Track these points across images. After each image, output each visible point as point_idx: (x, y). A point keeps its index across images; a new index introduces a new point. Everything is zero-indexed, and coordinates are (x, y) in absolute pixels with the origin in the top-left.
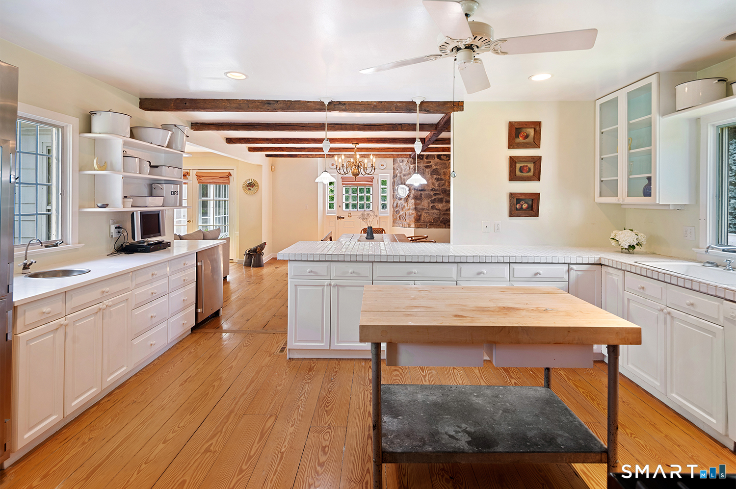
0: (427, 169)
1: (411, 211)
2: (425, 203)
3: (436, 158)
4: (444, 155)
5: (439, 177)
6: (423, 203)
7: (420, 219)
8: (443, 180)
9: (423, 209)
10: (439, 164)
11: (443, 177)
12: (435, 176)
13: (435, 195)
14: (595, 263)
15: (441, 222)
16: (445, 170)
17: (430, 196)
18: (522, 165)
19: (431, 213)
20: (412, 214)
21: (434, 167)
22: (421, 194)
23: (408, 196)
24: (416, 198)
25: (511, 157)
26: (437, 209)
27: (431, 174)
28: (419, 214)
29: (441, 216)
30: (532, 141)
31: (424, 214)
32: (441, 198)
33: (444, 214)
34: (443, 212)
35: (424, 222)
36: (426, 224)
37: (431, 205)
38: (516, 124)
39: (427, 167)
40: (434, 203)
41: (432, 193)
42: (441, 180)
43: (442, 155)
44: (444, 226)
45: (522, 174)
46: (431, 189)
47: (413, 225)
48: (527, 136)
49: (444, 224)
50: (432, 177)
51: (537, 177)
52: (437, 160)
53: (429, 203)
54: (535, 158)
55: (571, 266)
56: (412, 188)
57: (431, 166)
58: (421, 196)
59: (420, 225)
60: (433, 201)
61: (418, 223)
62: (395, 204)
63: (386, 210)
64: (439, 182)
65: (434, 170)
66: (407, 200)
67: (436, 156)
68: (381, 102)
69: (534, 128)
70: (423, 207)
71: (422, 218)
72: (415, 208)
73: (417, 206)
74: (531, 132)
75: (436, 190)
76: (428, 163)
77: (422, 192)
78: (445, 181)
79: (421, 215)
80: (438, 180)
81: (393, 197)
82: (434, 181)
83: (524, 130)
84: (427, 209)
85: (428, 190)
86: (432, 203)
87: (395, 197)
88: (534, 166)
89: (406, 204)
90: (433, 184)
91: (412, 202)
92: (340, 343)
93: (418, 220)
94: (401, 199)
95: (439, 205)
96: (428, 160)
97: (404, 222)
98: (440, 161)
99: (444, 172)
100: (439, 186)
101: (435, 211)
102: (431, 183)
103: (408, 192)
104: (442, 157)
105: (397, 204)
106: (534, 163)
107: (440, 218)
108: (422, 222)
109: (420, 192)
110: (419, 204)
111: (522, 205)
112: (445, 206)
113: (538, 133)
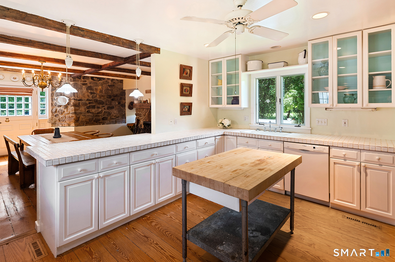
0: (83, 86)
1: (71, 115)
2: (82, 109)
3: (90, 79)
4: (96, 77)
5: (93, 91)
6: (80, 109)
7: (78, 120)
8: (95, 94)
9: (81, 113)
10: (92, 83)
11: (95, 92)
12: (90, 91)
13: (89, 103)
14: (222, 134)
15: (94, 121)
16: (97, 87)
17: (86, 104)
18: (185, 88)
19: (87, 115)
20: (72, 117)
21: (89, 85)
22: (79, 103)
23: (68, 104)
24: (75, 105)
25: (181, 84)
26: (91, 113)
27: (87, 89)
28: (78, 116)
29: (94, 117)
30: (189, 76)
31: (82, 117)
32: (94, 106)
33: (96, 116)
34: (96, 115)
35: (82, 122)
36: (83, 123)
37: (87, 110)
38: (183, 66)
39: (84, 84)
40: (89, 109)
41: (87, 102)
42: (94, 93)
43: (94, 77)
44: (96, 124)
45: (185, 93)
46: (86, 99)
47: (73, 124)
48: (187, 74)
49: (96, 122)
50: (88, 91)
51: (190, 95)
52: (90, 80)
53: (85, 109)
54: (190, 85)
55: (216, 137)
56: (71, 98)
57: (87, 84)
58: (79, 104)
59: (79, 124)
60: (88, 108)
61: (77, 123)
62: (54, 110)
63: (45, 115)
64: (92, 95)
65: (89, 87)
66: (66, 107)
67: (90, 78)
68: (112, 36)
69: (190, 70)
70: (81, 112)
71: (80, 119)
72: (75, 112)
73: (76, 111)
74: (188, 71)
75: (91, 100)
76: (84, 82)
77: (80, 102)
78: (97, 94)
79: (79, 118)
80: (91, 93)
81: (52, 105)
82: (89, 94)
83: (186, 70)
84: (84, 113)
85: (85, 100)
86: (87, 109)
87: (54, 105)
88: (190, 89)
89: (65, 110)
90: (88, 96)
91: (71, 109)
92: (107, 221)
93: (77, 121)
94: (60, 106)
95: (93, 110)
96: (84, 80)
97: (63, 123)
98: (93, 81)
99: (95, 88)
100: (92, 97)
101: (90, 114)
102: (86, 95)
103: (68, 101)
104: (94, 78)
105: (56, 110)
106: (190, 87)
107: (93, 119)
108: (80, 122)
109: (78, 101)
110: (78, 110)
111: (185, 109)
112: (97, 111)
113: (191, 72)
